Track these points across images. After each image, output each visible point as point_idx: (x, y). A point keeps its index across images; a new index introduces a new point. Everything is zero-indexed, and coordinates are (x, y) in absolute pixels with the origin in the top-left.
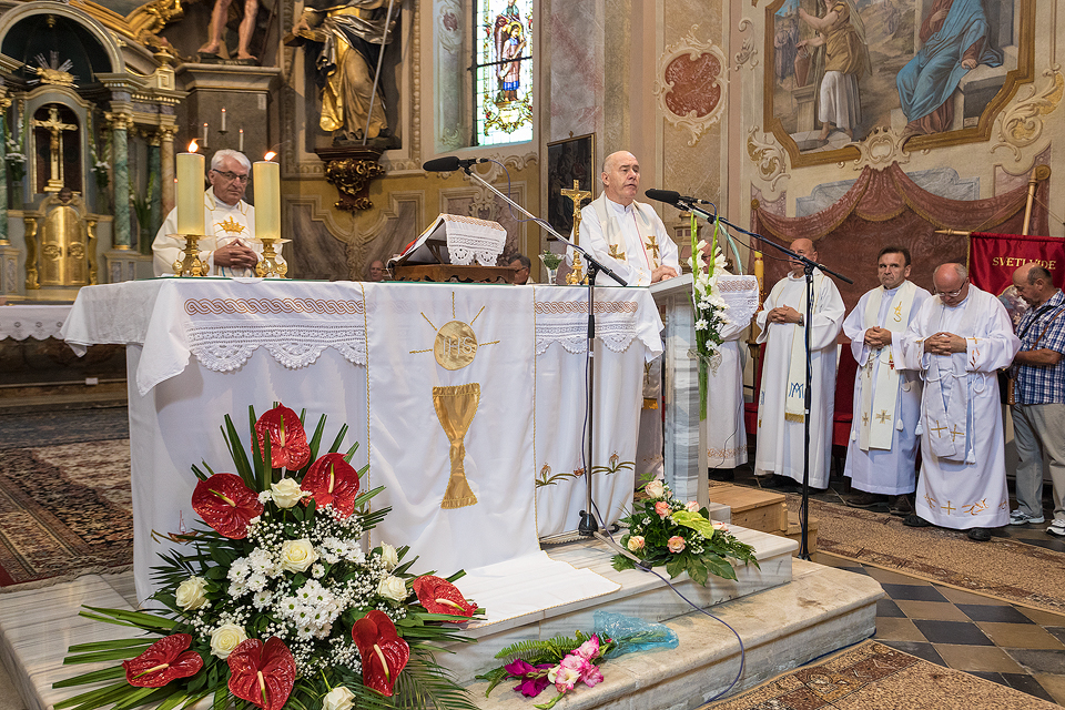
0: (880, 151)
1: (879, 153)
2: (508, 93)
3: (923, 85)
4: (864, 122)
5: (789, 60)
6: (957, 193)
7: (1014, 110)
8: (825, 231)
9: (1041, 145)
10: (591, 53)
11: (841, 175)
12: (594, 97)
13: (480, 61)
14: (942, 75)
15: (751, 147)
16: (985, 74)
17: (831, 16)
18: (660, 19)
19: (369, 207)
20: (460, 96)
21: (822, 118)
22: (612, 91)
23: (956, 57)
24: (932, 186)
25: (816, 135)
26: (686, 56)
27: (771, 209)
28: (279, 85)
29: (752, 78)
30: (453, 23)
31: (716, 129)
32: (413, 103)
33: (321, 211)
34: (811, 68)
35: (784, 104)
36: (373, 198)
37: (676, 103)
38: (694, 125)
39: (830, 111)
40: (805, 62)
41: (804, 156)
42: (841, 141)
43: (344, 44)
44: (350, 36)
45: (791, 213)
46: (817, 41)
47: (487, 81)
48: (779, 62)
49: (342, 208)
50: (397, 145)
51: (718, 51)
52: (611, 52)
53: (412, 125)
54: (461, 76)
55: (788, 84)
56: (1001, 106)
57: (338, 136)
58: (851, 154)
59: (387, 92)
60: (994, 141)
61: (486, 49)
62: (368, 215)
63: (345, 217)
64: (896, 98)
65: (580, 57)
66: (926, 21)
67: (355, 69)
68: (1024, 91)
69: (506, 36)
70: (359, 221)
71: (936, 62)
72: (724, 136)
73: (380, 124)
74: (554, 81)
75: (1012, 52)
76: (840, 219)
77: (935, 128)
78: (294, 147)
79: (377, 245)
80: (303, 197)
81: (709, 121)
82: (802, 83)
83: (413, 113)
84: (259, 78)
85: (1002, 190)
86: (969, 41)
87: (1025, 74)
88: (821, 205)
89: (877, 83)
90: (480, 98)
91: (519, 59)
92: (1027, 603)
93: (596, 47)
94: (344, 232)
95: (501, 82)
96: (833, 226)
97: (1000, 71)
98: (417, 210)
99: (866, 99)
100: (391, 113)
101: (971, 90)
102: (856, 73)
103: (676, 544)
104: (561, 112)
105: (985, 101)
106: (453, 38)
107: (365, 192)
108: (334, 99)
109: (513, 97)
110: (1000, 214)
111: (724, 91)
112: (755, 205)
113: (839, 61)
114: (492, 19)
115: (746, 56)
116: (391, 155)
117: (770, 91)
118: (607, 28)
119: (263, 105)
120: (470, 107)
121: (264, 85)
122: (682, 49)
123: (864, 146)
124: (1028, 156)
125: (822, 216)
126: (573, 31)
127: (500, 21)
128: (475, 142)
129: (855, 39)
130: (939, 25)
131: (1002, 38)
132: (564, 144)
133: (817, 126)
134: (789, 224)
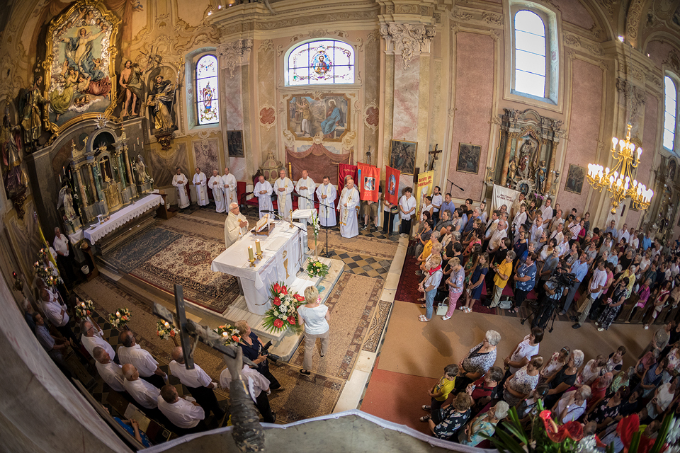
0: (317, 140)
1: (318, 140)
2: (208, 109)
3: (327, 127)
4: (313, 132)
5: (293, 114)
6: (335, 152)
7: (347, 137)
8: (304, 156)
9: (352, 146)
10: (239, 109)
11: (308, 144)
12: (241, 120)
13: (199, 100)
14: (331, 126)
15: (284, 134)
16: (340, 128)
17: (304, 106)
18: (258, 100)
19: (171, 148)
20: (194, 111)
21: (303, 129)
22: (246, 119)
23: (334, 123)
24: (330, 150)
25: (301, 133)
26: (265, 109)
27: (290, 149)
28: (144, 120)
29: (284, 116)
30: (191, 91)
31: (274, 127)
32: (181, 116)
33: (157, 151)
34: (300, 117)
35: (293, 124)
36: (172, 145)
37: (263, 121)
38: (268, 126)
39: (305, 127)
40: (298, 115)
41: (298, 138)
42: (308, 136)
43: (161, 104)
44: (163, 101)
45: (296, 151)
46: (301, 111)
47: (201, 106)
48: (291, 114)
49: (163, 149)
50: (177, 129)
51: (273, 107)
52: (245, 108)
53: (181, 123)
54: (193, 105)
55: (293, 120)
56: (344, 135)
57: (161, 130)
58: (310, 139)
59: (173, 115)
60: (343, 143)
61: (200, 97)
62: (170, 150)
63: (164, 152)
64: (321, 128)
65: (236, 109)
66: (327, 113)
67: (165, 111)
68: (348, 133)
69: (207, 94)
70: (168, 152)
71: (330, 123)
72: (276, 129)
73: (172, 124)
74: (228, 114)
75: (346, 125)
76: (308, 154)
77: (330, 137)
78: (148, 135)
79: (174, 158)
80: (151, 148)
81: (272, 125)
82: (297, 120)
83: (181, 119)
84: (139, 120)
85: (344, 153)
86: (337, 120)
87: (348, 130)
88: (303, 150)
89: (316, 124)
90: (199, 111)
91: (211, 100)
92: (360, 254)
93: (241, 107)
94: (164, 156)
95: (206, 107)
96: (306, 155)
97: (343, 128)
98: (185, 147)
99: (314, 127)
100: (174, 119)
101: (337, 131)
102: (311, 120)
103: (318, 270)
104: (230, 123)
105: (341, 134)
106: (191, 95)
107: (169, 144)
108: (159, 120)
109: (209, 110)
110: (344, 158)
111: (276, 118)
112: (286, 148)
113: (307, 117)
114: (202, 89)
115: (282, 110)
116: (175, 132)
117: (289, 121)
118: (243, 102)
119: (140, 127)
120: (196, 113)
121: (141, 121)
122: (264, 107)
123: (313, 138)
124: (350, 147)
125: (304, 152)
126: (233, 102)
127: (204, 90)
128: (198, 124)
129: (310, 113)
130: (330, 114)
131: (344, 121)
132: (232, 132)
133: (302, 131)
134: (295, 153)
